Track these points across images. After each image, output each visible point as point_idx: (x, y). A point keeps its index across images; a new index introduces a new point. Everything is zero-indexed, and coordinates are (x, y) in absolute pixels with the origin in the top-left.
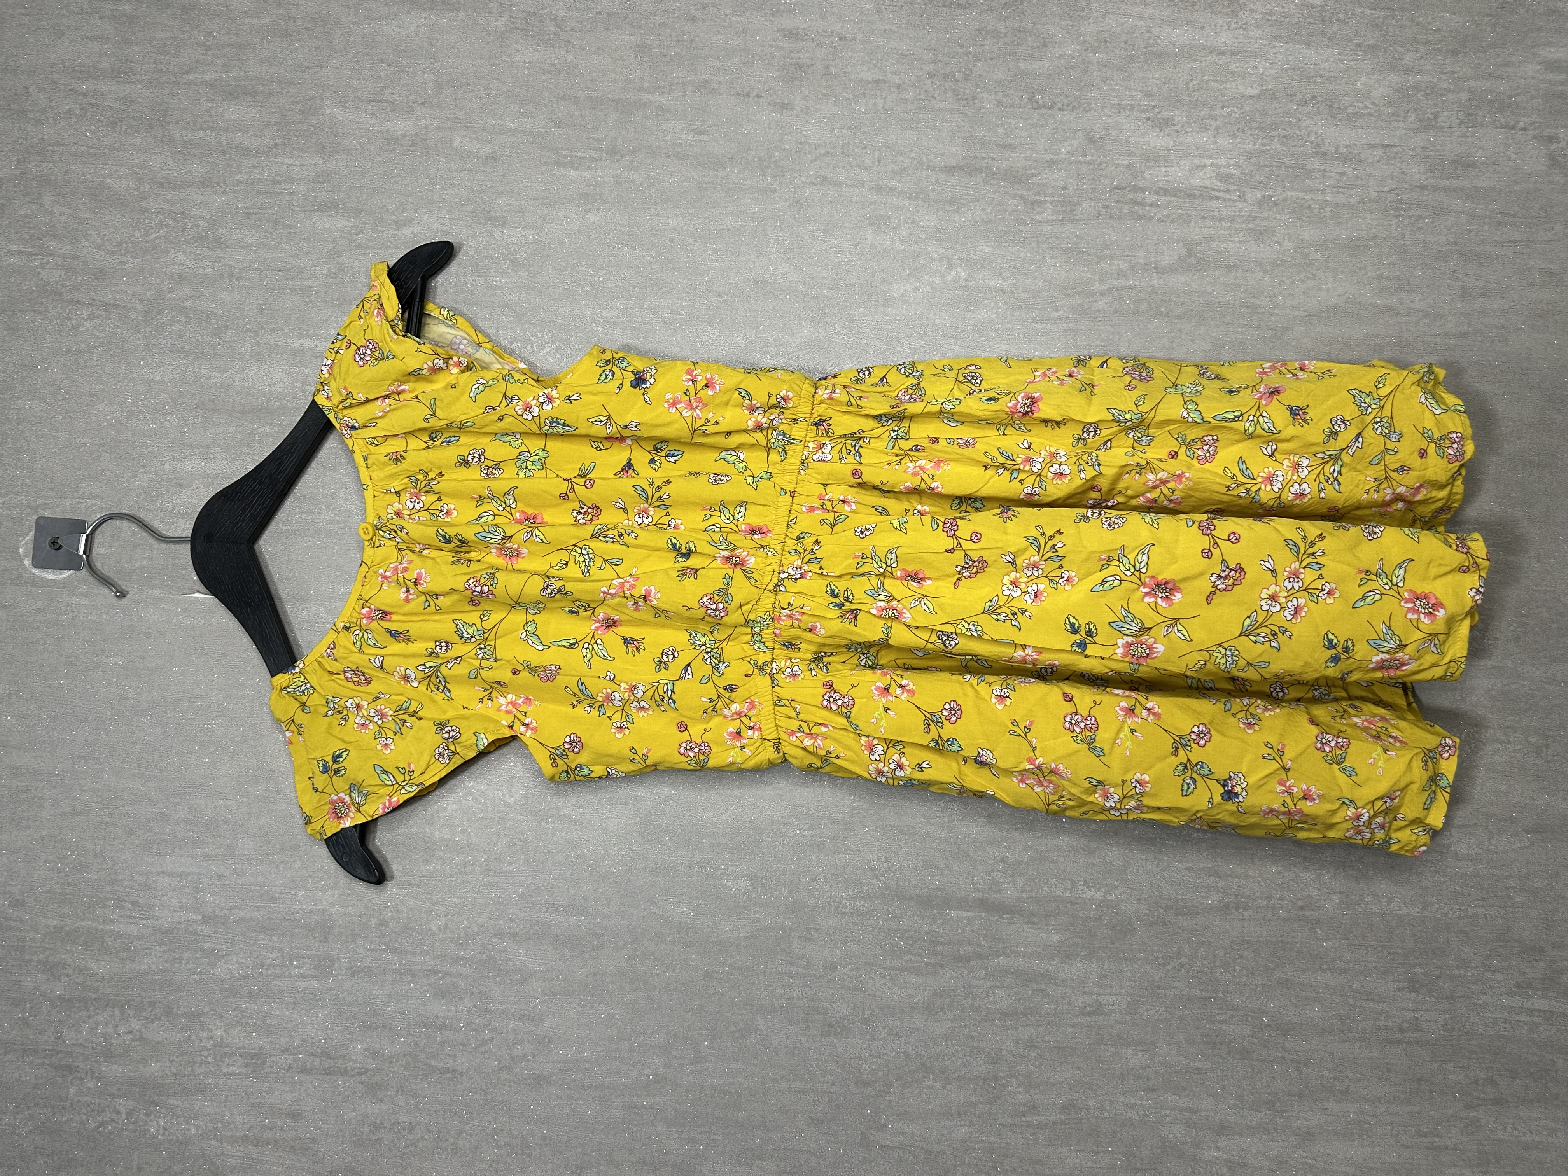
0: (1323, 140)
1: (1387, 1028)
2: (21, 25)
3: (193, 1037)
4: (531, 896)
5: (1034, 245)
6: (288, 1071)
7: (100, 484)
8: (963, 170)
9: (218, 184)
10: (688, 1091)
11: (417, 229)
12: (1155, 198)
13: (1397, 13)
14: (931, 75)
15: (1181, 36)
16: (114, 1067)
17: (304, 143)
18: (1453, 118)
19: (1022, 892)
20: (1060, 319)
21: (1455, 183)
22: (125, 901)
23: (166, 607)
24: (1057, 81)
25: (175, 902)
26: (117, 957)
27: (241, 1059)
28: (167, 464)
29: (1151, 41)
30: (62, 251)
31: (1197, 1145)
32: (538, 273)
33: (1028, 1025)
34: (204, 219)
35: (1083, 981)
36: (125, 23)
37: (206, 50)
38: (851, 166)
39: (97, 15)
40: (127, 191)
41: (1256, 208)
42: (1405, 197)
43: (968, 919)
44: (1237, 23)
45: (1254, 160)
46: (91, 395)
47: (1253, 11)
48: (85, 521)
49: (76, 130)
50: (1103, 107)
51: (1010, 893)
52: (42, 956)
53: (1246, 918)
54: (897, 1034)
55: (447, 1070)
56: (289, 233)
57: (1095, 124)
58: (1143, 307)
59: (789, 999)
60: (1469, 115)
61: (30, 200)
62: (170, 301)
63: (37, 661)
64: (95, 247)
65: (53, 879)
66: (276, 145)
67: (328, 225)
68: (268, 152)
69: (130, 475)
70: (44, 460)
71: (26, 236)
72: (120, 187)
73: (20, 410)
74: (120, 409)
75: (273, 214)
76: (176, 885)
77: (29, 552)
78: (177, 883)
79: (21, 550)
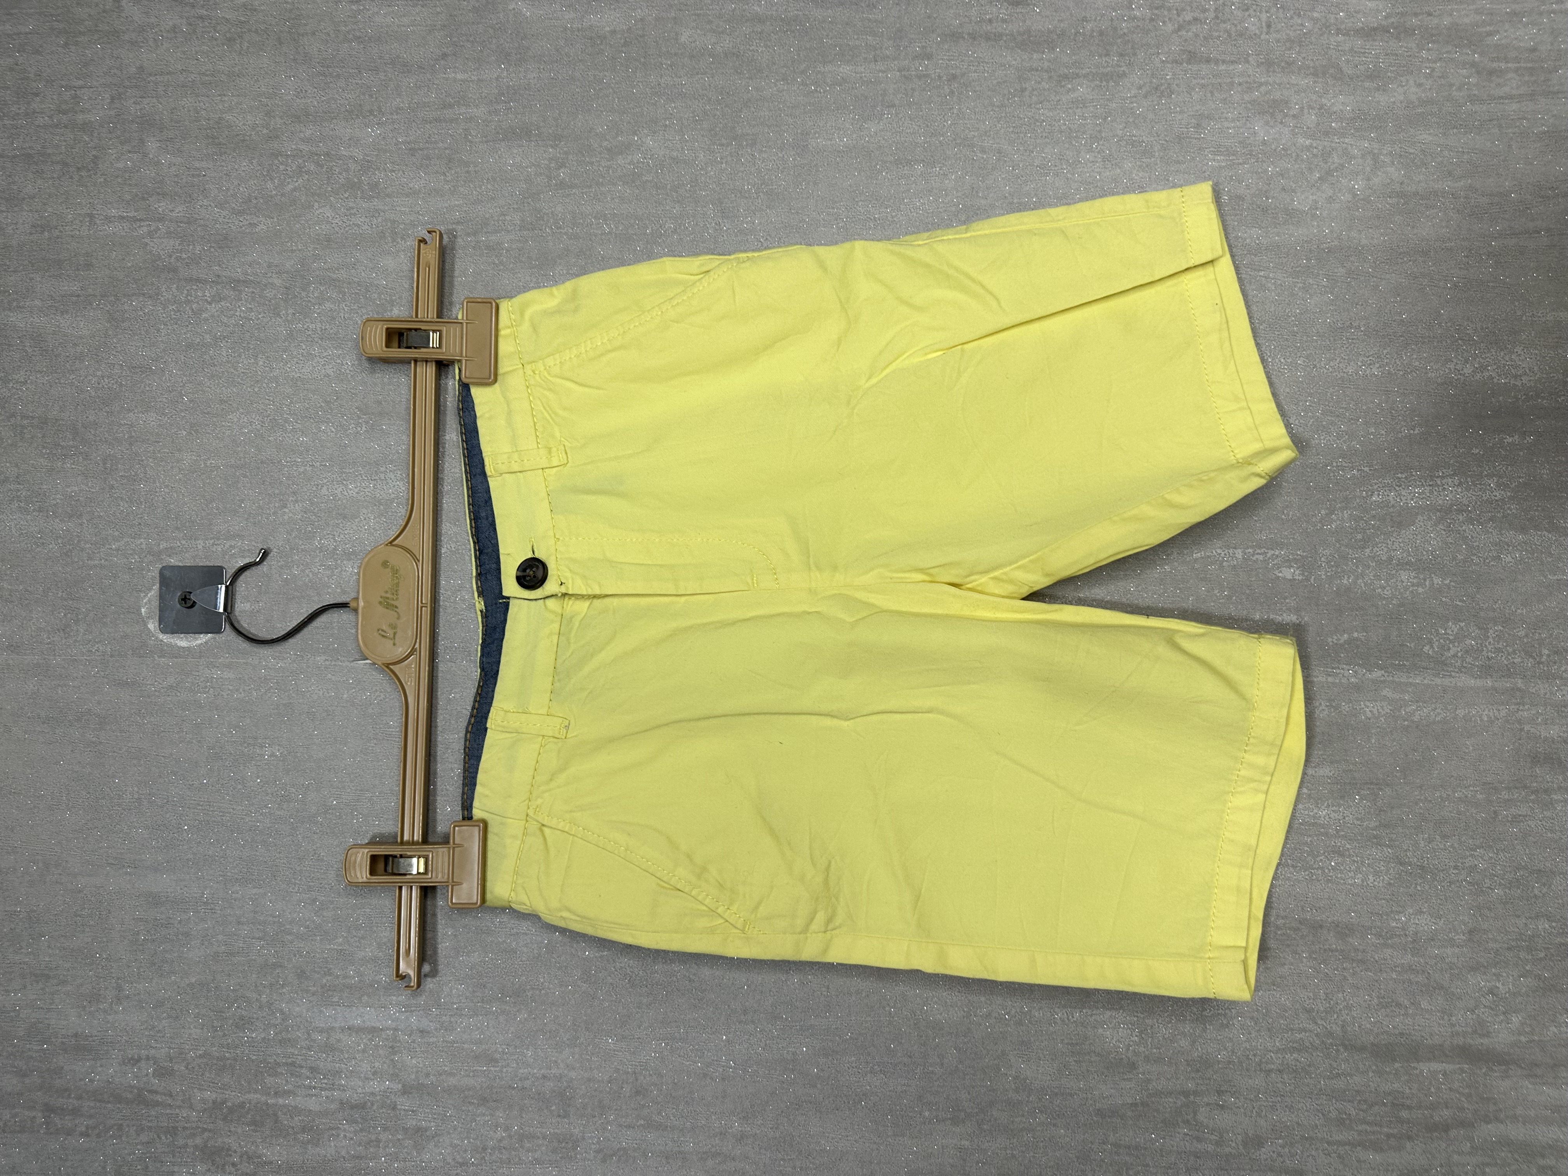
7: (239, 519)
8: (1388, 32)
9: (371, 112)
11: (637, 157)
17: (481, 51)
19: (1520, 1034)
20: (1538, 232)
22: (302, 1067)
23: (333, 678)
25: (365, 1067)
26: (295, 1139)
28: (325, 487)
30: (174, 214)
34: (355, 160)
40: (253, 129)
43: (1445, 1074)
46: (222, 402)
48: (221, 568)
49: (184, 53)
51: (1501, 1037)
52: (198, 1140)
56: (468, 172)
61: (130, 148)
62: (318, 273)
63: (171, 754)
64: (216, 206)
65: (207, 1040)
66: (444, 56)
67: (518, 159)
68: (434, 65)
69: (277, 505)
70: (166, 490)
71: (128, 197)
72: (244, 124)
73: (131, 426)
74: (260, 419)
75: (446, 149)
76: (366, 1044)
77: (153, 612)
78: (368, 1042)
79: (143, 610)
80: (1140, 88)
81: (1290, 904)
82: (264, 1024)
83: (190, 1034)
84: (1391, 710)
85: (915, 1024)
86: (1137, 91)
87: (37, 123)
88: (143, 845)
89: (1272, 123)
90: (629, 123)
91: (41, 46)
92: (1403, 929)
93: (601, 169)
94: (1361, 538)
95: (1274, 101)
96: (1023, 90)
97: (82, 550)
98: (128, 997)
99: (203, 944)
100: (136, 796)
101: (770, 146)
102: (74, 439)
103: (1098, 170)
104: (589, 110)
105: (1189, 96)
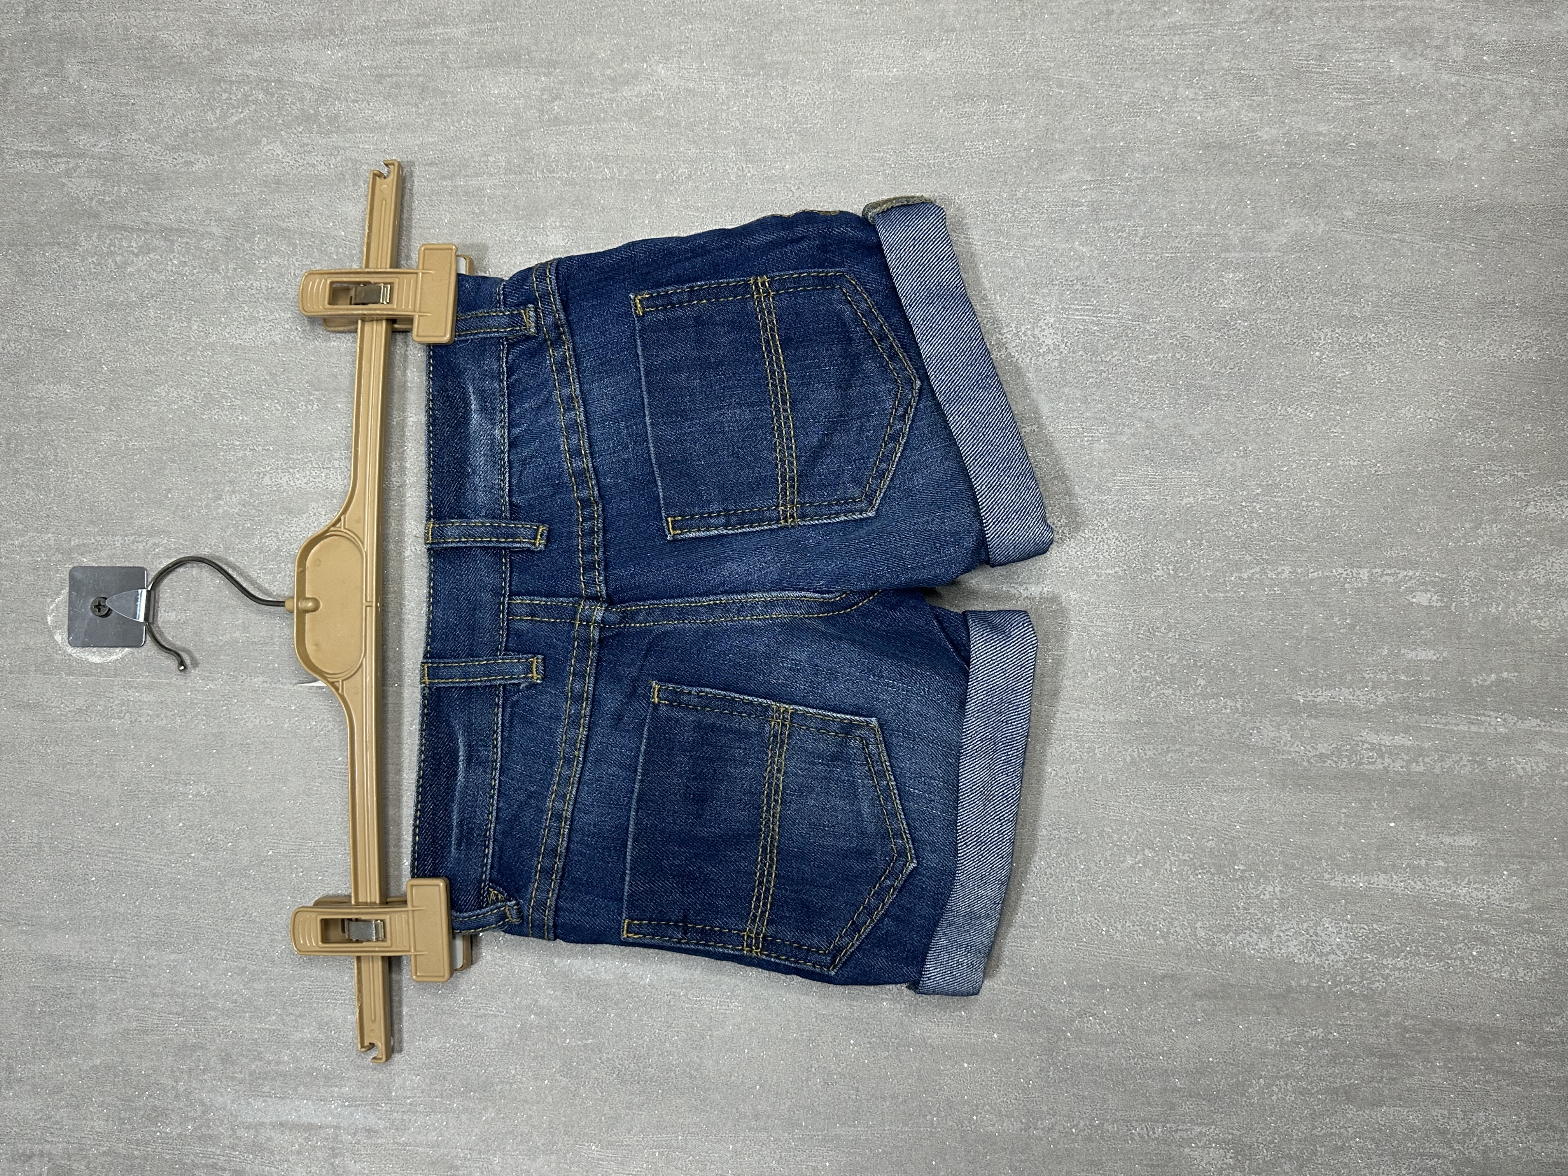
7: (165, 513)
9: (331, 31)
11: (646, 88)
22: (225, 1170)
23: (272, 704)
28: (268, 476)
30: (97, 149)
34: (311, 88)
40: (192, 50)
46: (148, 372)
48: (142, 570)
56: (444, 104)
61: (47, 71)
62: (264, 221)
63: (78, 791)
64: (146, 140)
65: (113, 1134)
67: (504, 89)
69: (210, 496)
70: (80, 476)
71: (43, 128)
72: (181, 44)
73: (41, 399)
74: (193, 393)
75: (419, 75)
76: (300, 1145)
77: (62, 621)
78: (303, 1141)
79: (49, 619)
80: (1251, 12)
81: (1421, 1001)
82: (181, 1117)
83: (92, 1127)
84: (1548, 767)
85: (962, 1137)
86: (1247, 16)
88: (42, 899)
89: (1410, 56)
90: (637, 47)
92: (1560, 1035)
93: (603, 102)
94: (1513, 557)
95: (1414, 29)
96: (1110, 13)
98: (20, 1080)
99: (110, 1019)
101: (805, 78)
103: (1200, 109)
104: (590, 32)
105: (1310, 22)
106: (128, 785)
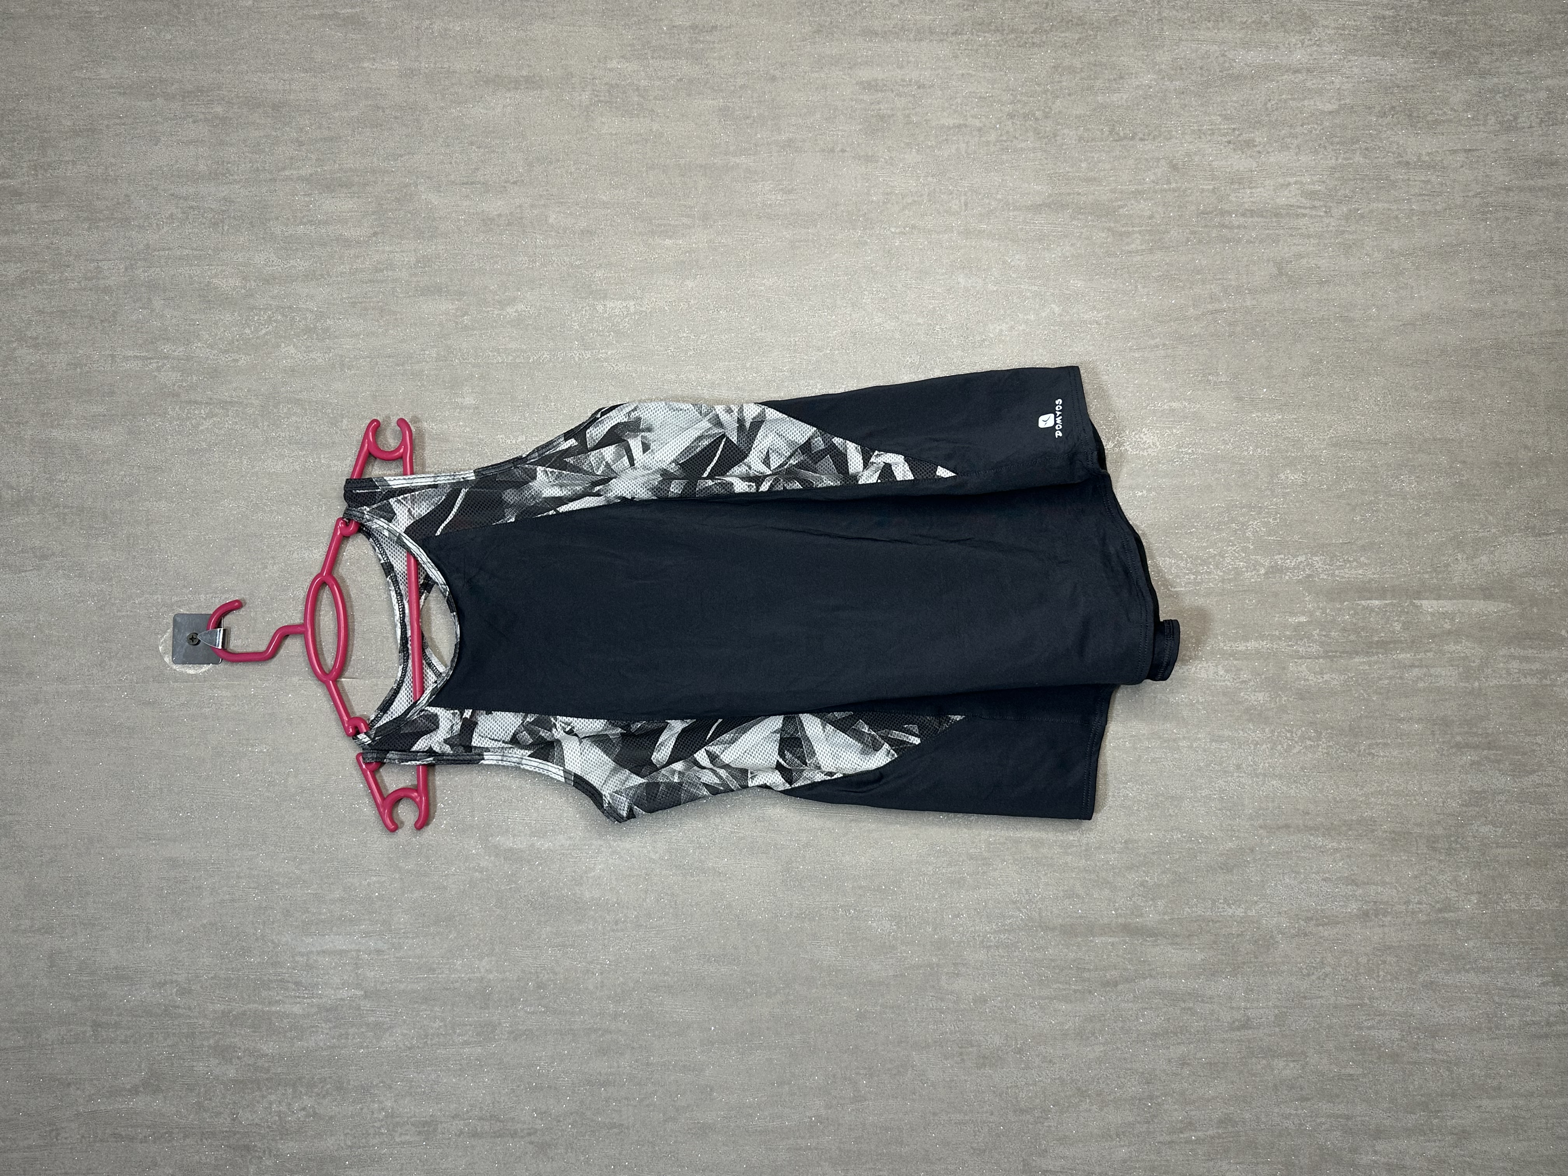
0: (1405, 149)
1: (1534, 1023)
2: (117, 135)
3: (365, 1110)
4: (683, 949)
5: (1126, 276)
6: (459, 1136)
7: (231, 578)
8: (1050, 207)
9: (322, 276)
10: (850, 1129)
11: (521, 307)
12: (1242, 220)
13: (1469, 18)
14: (1011, 116)
15: (1255, 57)
16: (291, 1144)
17: (403, 230)
18: (1533, 117)
19: (1164, 914)
20: (1157, 347)
21: (1540, 182)
22: (289, 982)
24: (1136, 111)
25: (337, 980)
26: (285, 1037)
27: (413, 1128)
28: (296, 553)
29: (1227, 65)
30: (176, 353)
31: (1354, 1150)
32: (642, 342)
33: (1179, 1044)
34: (312, 312)
35: (1230, 998)
36: (217, 125)
37: (300, 146)
38: (939, 213)
39: (191, 120)
40: (234, 289)
41: (1343, 223)
42: (1490, 200)
43: (1113, 944)
44: (1310, 39)
45: (1337, 175)
46: (216, 492)
47: (1327, 27)
49: (180, 234)
50: (1183, 134)
51: (1151, 917)
52: (212, 1041)
53: (1387, 924)
54: (1050, 1061)
55: (613, 1126)
56: (396, 319)
57: (1178, 152)
58: (1239, 329)
59: (942, 1034)
60: (1550, 113)
61: (141, 305)
62: (285, 395)
63: (184, 754)
64: (208, 347)
65: (217, 966)
66: (375, 234)
67: (433, 309)
68: (368, 241)
70: (176, 558)
71: (140, 342)
72: (227, 286)
73: (148, 511)
74: (246, 504)
75: (378, 302)
76: (336, 963)
77: (168, 649)
78: (337, 961)
79: (160, 648)
82: (260, 952)
83: (204, 962)
87: (69, 287)
88: (165, 823)
90: (514, 282)
91: (70, 230)
93: (495, 316)
97: (113, 604)
98: (155, 937)
99: (212, 895)
100: (158, 786)
102: (105, 522)
106: (216, 748)
